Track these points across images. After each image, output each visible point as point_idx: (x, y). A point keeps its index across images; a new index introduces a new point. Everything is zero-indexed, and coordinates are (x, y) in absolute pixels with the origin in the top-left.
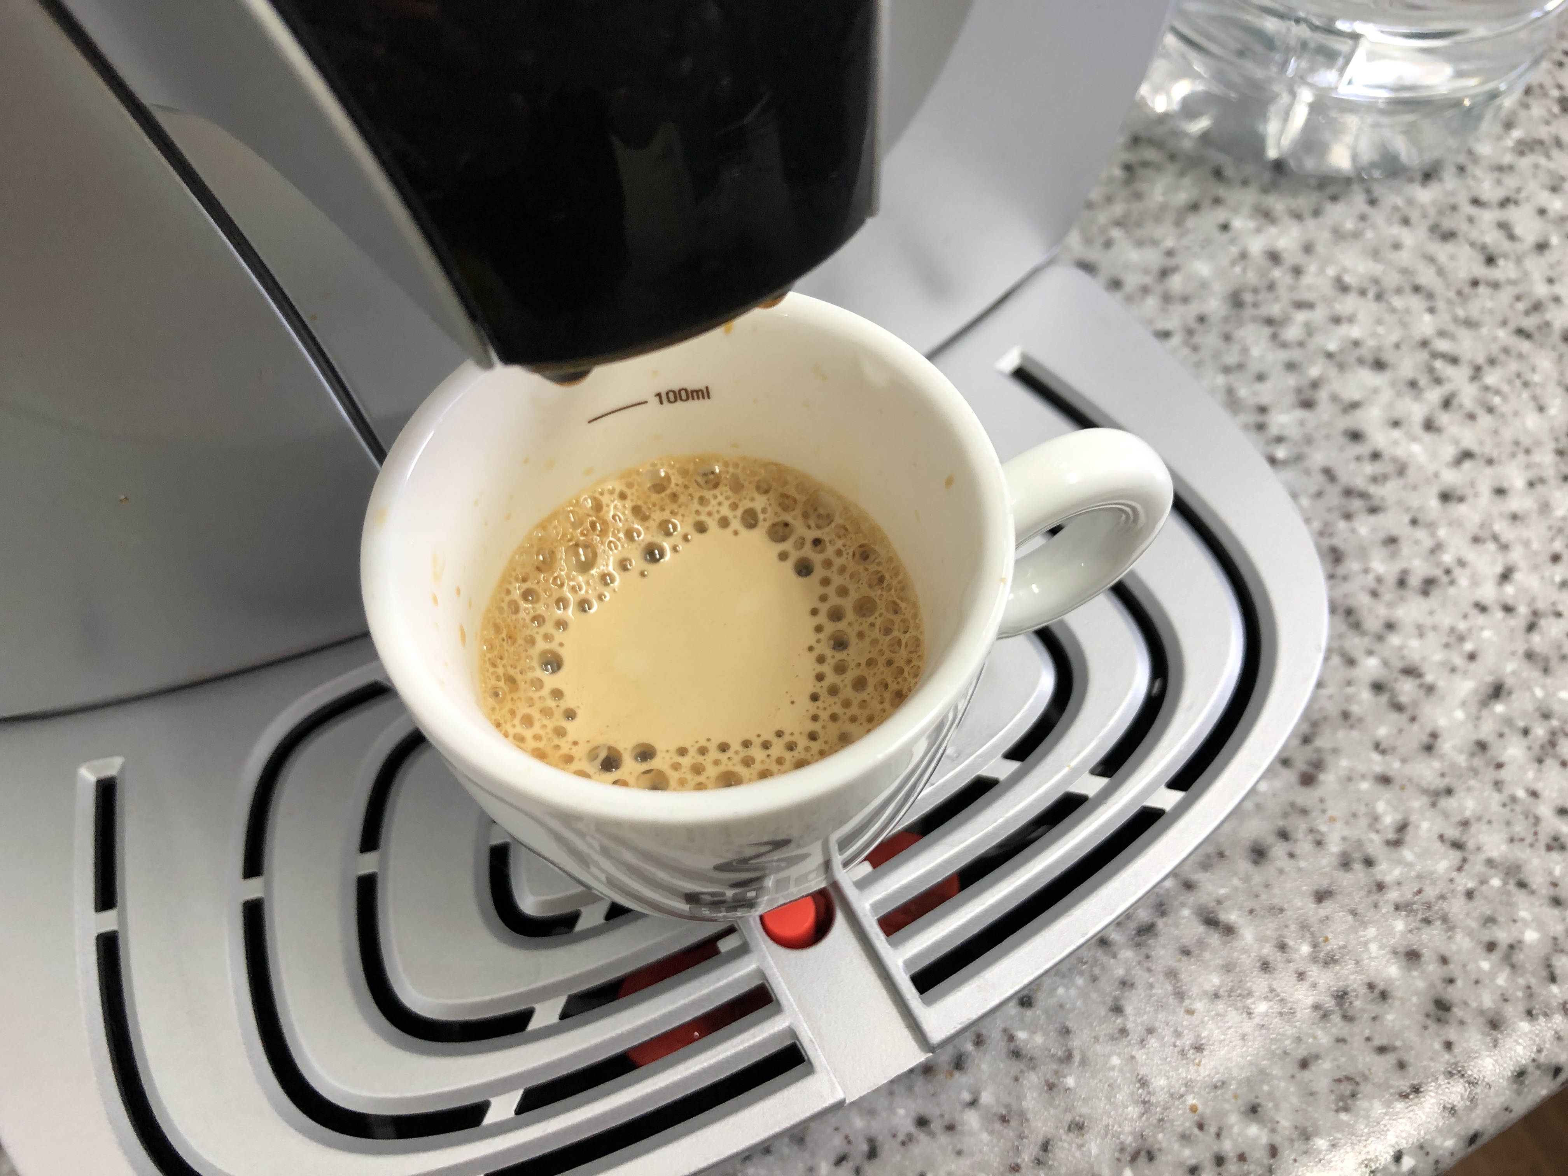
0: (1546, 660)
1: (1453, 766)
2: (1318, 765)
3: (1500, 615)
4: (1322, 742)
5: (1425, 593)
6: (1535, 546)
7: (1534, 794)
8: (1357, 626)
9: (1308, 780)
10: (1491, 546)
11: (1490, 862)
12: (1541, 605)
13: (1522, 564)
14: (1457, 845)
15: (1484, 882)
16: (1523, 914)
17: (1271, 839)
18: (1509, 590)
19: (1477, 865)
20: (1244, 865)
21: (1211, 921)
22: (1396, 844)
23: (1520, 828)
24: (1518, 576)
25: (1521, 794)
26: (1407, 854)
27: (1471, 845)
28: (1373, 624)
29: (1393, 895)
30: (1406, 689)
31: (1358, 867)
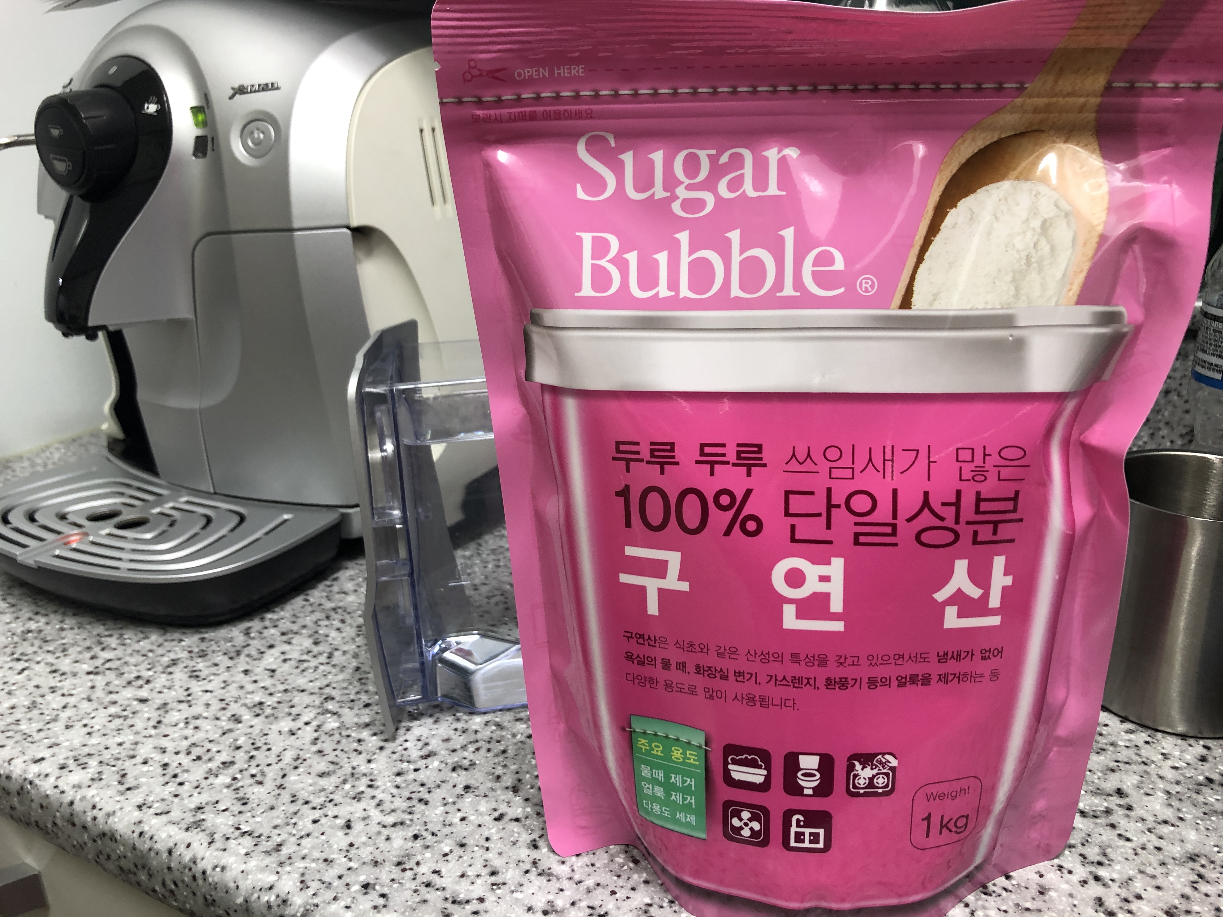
0: (164, 708)
1: (103, 699)
2: (97, 673)
3: (186, 693)
4: (108, 672)
5: (191, 677)
6: (227, 695)
7: (93, 718)
8: (168, 666)
9: (89, 673)
10: (223, 685)
11: (58, 715)
12: (194, 702)
13: (214, 694)
14: (65, 707)
15: (48, 715)
16: (34, 725)
17: (60, 672)
18: (200, 693)
19: (55, 713)
20: (49, 669)
21: (23, 670)
22: (63, 695)
23: (75, 718)
24: (208, 694)
25: (92, 715)
26: (60, 698)
27: (65, 710)
28: (170, 670)
29: (39, 700)
30: (140, 682)
31: (52, 690)
